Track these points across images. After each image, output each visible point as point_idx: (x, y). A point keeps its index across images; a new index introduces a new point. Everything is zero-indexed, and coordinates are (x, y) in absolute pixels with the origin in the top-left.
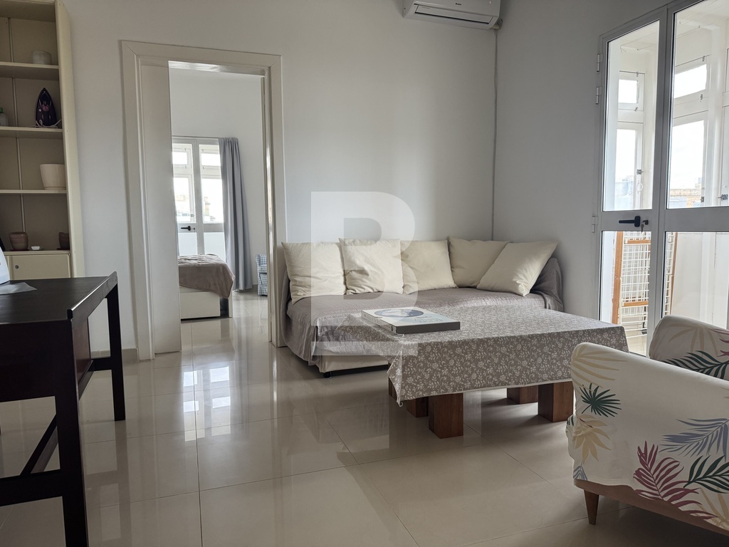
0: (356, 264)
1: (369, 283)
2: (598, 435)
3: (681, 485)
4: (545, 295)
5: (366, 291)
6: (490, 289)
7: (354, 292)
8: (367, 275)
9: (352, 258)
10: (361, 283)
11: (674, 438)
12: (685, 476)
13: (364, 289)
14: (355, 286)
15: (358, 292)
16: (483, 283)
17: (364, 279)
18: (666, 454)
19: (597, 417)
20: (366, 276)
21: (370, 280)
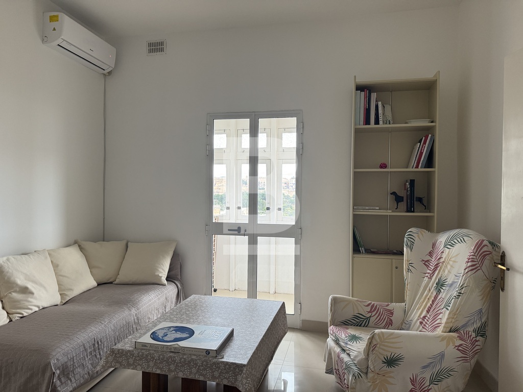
0: (17, 285)
1: (35, 302)
2: (388, 379)
3: (426, 389)
4: (176, 282)
5: (33, 311)
6: (131, 283)
7: (21, 316)
8: (32, 293)
9: (12, 279)
10: (27, 304)
11: (424, 367)
12: (428, 383)
13: (31, 309)
14: (20, 308)
15: (25, 314)
16: (121, 278)
17: (30, 299)
18: (420, 376)
19: (389, 369)
20: (31, 295)
21: (36, 299)
